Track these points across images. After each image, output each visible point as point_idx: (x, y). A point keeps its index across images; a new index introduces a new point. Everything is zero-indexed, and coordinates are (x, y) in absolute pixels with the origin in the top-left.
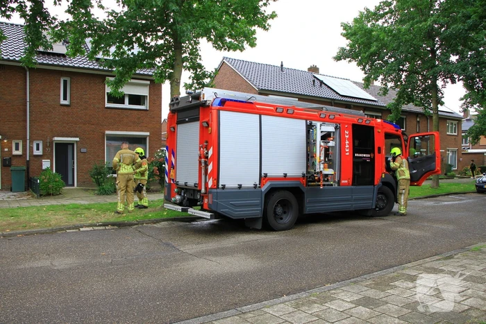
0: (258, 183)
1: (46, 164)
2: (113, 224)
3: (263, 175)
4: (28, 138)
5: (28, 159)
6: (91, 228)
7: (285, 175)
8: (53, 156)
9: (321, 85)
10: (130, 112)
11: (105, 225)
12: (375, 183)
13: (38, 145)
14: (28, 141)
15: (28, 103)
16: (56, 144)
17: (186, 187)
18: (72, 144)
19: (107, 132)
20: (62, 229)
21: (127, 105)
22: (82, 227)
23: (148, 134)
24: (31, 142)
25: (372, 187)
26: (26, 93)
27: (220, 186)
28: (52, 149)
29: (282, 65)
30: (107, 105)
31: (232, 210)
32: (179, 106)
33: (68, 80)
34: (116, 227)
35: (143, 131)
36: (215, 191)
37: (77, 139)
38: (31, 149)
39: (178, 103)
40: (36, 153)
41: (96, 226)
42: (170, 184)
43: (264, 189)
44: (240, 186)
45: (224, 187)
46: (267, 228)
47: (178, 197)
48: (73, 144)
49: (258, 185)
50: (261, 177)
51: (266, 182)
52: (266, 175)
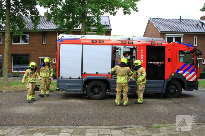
0: (81, 76)
3: (83, 73)
7: (97, 73)
12: (165, 79)
25: (163, 81)
27: (60, 77)
29: (180, 18)
31: (66, 88)
36: (58, 79)
43: (84, 79)
44: (70, 78)
45: (62, 78)
49: (81, 78)
50: (82, 74)
51: (85, 76)
52: (85, 73)
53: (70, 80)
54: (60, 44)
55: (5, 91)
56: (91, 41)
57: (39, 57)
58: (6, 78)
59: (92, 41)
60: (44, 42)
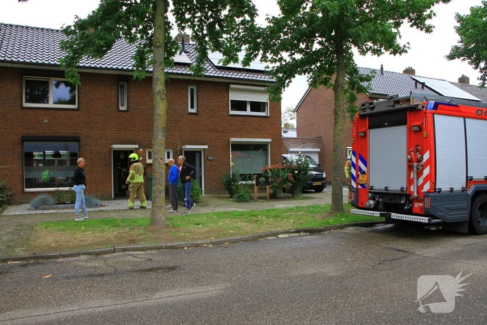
0: (465, 186)
2: (304, 231)
3: (469, 178)
6: (288, 235)
7: (486, 178)
9: (423, 88)
10: (252, 119)
11: (297, 231)
13: (169, 153)
16: (186, 151)
17: (386, 192)
19: (233, 139)
20: (261, 237)
21: (248, 112)
22: (279, 234)
23: (270, 140)
27: (437, 190)
29: (382, 69)
30: (232, 112)
31: (447, 214)
32: (375, 111)
33: (195, 88)
34: (308, 233)
35: (264, 138)
36: (433, 194)
37: (206, 147)
39: (373, 108)
41: (290, 232)
42: (357, 188)
43: (470, 191)
44: (452, 190)
45: (440, 190)
46: (473, 231)
47: (372, 202)
48: (200, 152)
50: (467, 180)
51: (471, 185)
52: (472, 178)
59: (477, 112)
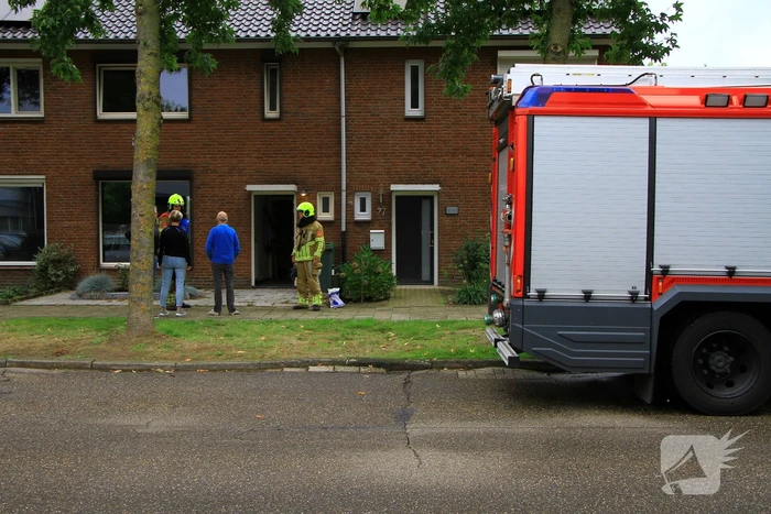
0: (641, 288)
1: (377, 240)
2: (378, 364)
3: (656, 269)
4: (344, 187)
5: (344, 229)
6: (330, 369)
7: (731, 271)
8: (391, 224)
11: (361, 363)
13: (363, 201)
14: (344, 194)
15: (343, 120)
16: (397, 197)
18: (429, 198)
20: (276, 366)
22: (315, 365)
24: (350, 195)
26: (339, 100)
27: (533, 293)
28: (391, 210)
31: (564, 351)
33: (420, 64)
34: (382, 370)
36: (519, 303)
37: (438, 187)
38: (350, 209)
40: (360, 216)
41: (343, 363)
43: (661, 302)
44: (588, 296)
45: (541, 295)
47: (497, 314)
48: (431, 199)
49: (642, 295)
50: (649, 274)
51: (665, 287)
52: (665, 270)
53: (587, 309)
54: (531, 116)
55: (162, 367)
56: (695, 101)
57: (250, 188)
58: (146, 295)
59: (705, 101)
60: (273, 108)
